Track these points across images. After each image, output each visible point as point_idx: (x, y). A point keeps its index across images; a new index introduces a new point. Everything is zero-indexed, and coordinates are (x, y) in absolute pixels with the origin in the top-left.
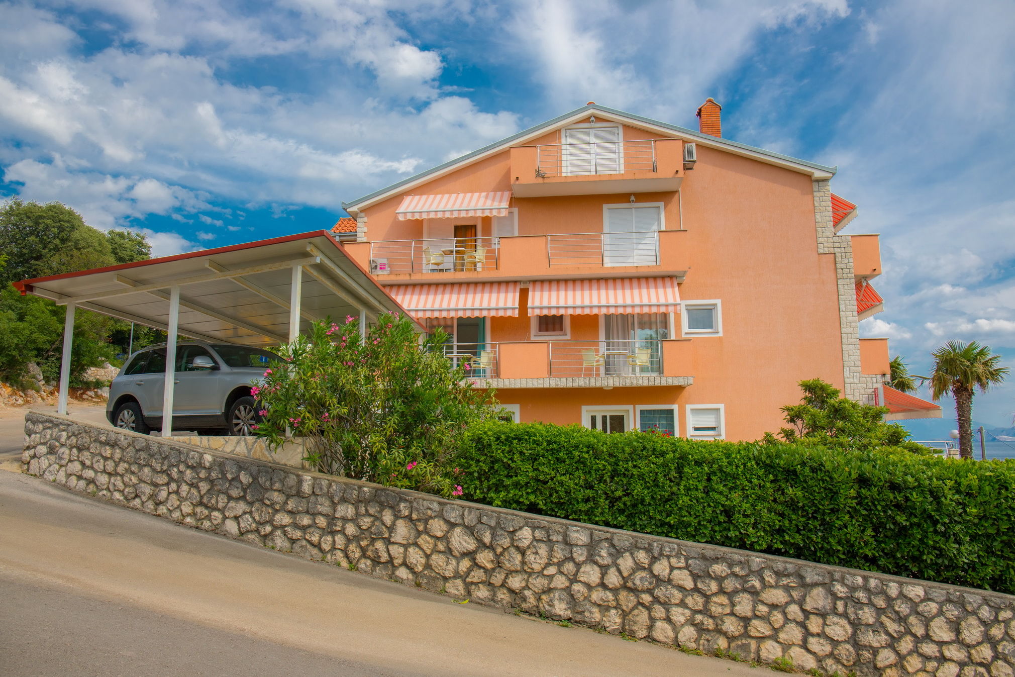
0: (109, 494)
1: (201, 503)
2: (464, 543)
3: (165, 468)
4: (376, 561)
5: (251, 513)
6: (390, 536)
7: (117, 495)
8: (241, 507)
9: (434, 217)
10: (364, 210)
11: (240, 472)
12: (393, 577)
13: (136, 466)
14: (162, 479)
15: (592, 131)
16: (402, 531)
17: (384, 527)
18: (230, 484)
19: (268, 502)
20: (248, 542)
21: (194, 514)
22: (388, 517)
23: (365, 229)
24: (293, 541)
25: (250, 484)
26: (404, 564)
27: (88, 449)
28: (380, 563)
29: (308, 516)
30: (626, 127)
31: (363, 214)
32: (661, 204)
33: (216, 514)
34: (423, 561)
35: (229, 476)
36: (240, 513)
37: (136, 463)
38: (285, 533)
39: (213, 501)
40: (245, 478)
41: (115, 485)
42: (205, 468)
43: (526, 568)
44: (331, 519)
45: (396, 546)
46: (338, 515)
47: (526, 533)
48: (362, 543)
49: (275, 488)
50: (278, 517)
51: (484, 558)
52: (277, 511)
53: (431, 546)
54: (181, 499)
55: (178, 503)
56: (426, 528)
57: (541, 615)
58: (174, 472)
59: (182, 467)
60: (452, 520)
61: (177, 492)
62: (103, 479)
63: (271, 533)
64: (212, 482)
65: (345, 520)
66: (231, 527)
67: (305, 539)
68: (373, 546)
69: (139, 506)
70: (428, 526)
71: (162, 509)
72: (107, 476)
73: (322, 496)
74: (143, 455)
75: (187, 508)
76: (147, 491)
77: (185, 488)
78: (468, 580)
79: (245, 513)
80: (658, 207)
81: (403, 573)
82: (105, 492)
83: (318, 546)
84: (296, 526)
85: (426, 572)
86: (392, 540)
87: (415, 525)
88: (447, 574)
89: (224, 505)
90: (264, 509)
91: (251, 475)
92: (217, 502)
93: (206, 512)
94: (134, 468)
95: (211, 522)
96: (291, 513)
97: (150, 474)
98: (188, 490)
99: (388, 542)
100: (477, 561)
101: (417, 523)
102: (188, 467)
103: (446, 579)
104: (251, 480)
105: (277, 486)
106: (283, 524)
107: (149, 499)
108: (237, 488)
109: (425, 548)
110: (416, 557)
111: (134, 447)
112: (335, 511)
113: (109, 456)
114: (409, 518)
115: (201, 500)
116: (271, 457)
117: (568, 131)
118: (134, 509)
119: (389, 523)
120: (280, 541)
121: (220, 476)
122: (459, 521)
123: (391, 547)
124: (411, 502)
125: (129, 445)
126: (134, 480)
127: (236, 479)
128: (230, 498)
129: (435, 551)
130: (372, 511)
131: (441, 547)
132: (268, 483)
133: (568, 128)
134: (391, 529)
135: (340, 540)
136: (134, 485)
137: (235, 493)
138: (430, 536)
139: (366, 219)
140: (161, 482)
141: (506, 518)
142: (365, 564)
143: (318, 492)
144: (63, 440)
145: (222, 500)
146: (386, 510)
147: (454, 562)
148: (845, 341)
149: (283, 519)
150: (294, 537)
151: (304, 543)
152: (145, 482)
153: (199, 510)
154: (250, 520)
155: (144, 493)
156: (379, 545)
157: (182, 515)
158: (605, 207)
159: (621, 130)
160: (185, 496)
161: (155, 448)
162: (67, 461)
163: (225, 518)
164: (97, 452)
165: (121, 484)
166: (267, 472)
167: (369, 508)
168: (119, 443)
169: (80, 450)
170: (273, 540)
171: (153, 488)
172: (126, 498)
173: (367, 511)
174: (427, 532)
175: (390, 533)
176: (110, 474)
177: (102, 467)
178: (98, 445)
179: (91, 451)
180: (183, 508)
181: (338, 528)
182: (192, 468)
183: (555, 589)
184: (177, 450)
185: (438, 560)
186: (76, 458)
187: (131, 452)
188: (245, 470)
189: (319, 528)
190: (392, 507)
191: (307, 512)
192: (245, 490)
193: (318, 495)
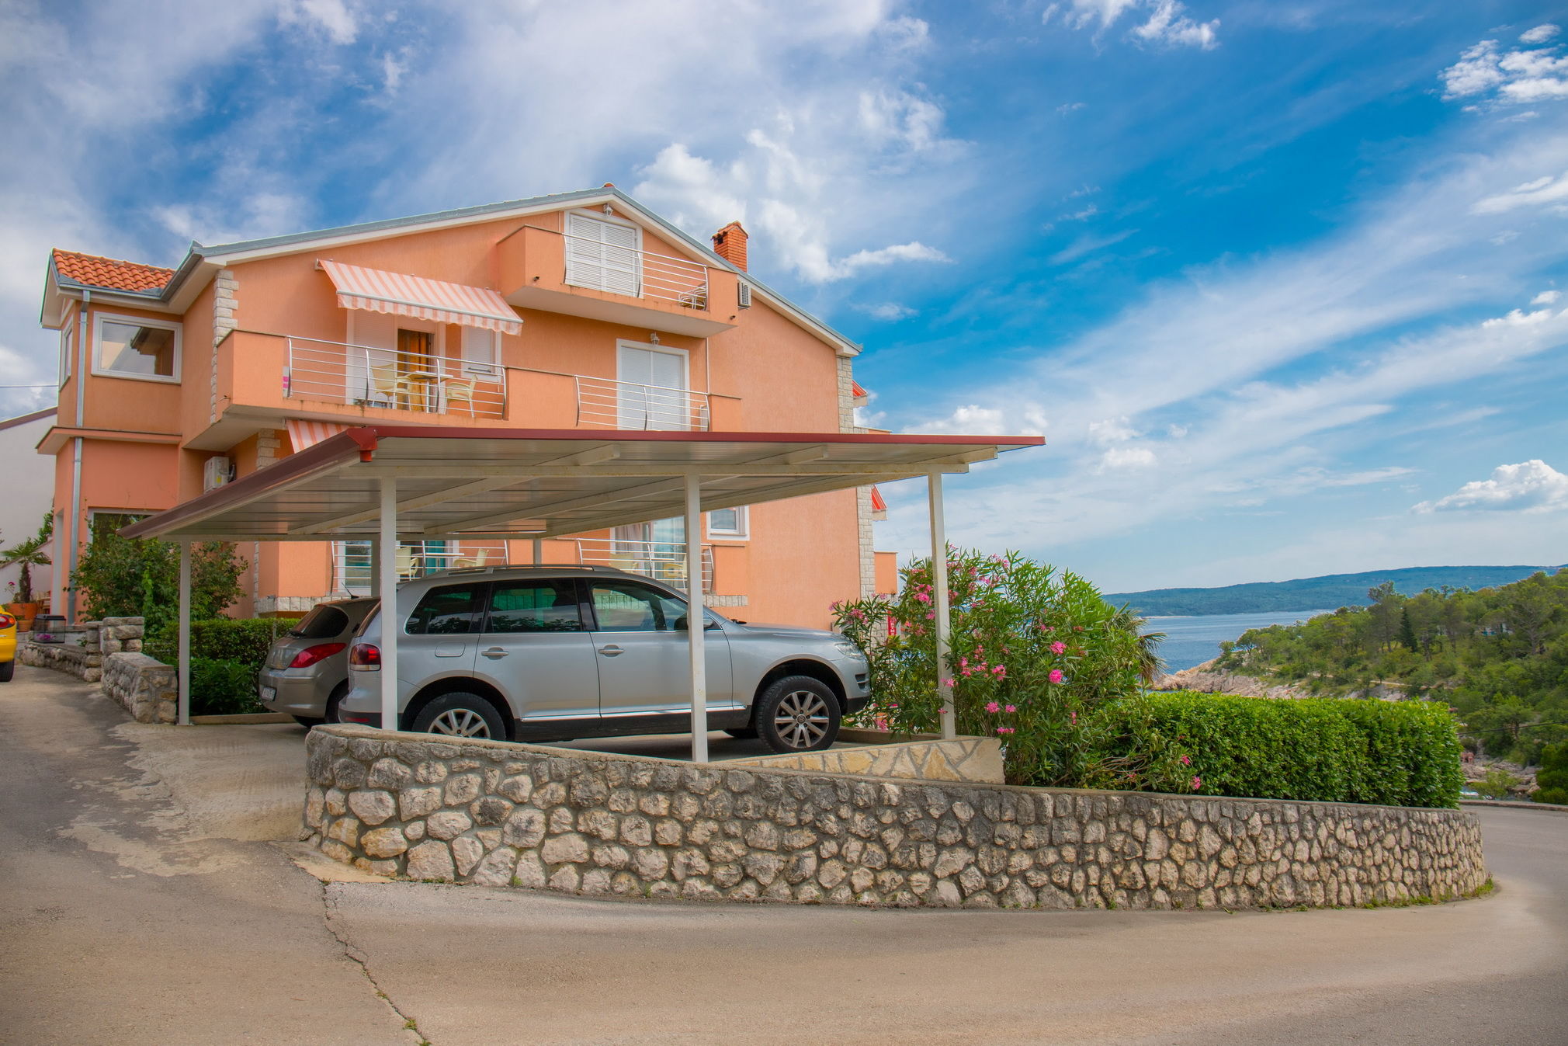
0: (674, 887)
1: (890, 866)
2: (1213, 844)
3: (808, 817)
4: (1131, 891)
5: (976, 863)
6: (1144, 853)
7: (698, 886)
8: (962, 856)
9: (405, 313)
10: (231, 267)
11: (951, 803)
12: (1151, 904)
13: (738, 823)
14: (802, 839)
15: (603, 225)
16: (1157, 842)
17: (1136, 844)
18: (939, 825)
19: (1000, 842)
20: (975, 907)
21: (876, 886)
22: (1140, 829)
23: (235, 304)
24: (1037, 890)
25: (971, 819)
26: (1162, 885)
27: (604, 805)
28: (1137, 890)
29: (1052, 850)
30: (648, 233)
31: (230, 274)
32: (686, 353)
33: (917, 877)
34: (1176, 875)
35: (935, 813)
36: (960, 866)
37: (738, 818)
38: (1025, 880)
39: (913, 858)
40: (963, 812)
41: (688, 866)
42: (890, 806)
43: (1260, 858)
44: (1081, 847)
45: (1152, 865)
46: (1089, 839)
47: (1256, 818)
48: (1115, 870)
49: (1006, 818)
50: (1015, 860)
51: (1228, 856)
52: (1011, 851)
53: (1183, 855)
54: (848, 866)
55: (844, 874)
56: (1178, 834)
57: (1274, 906)
58: (831, 825)
59: (845, 812)
60: (1200, 819)
61: (838, 856)
62: (655, 861)
63: (1009, 886)
64: (906, 828)
65: (1096, 844)
66: (948, 891)
67: (1052, 882)
68: (1129, 870)
69: (753, 896)
70: (1181, 831)
71: (809, 891)
72: (661, 853)
73: (1067, 817)
74: (750, 801)
75: (861, 879)
76: (772, 865)
77: (854, 847)
78: (1217, 885)
79: (968, 865)
80: (681, 356)
81: (1160, 896)
82: (664, 885)
83: (1069, 889)
84: (1038, 867)
85: (1180, 888)
86: (1148, 857)
87: (1166, 833)
88: (1201, 884)
89: (932, 859)
90: (995, 853)
91: (971, 804)
92: (919, 858)
93: (899, 878)
94: (734, 828)
95: (911, 891)
96: (1030, 850)
97: (775, 833)
98: (860, 848)
99: (1143, 861)
100: (1222, 862)
101: (1169, 830)
102: (856, 808)
103: (1198, 890)
104: (973, 813)
105: (1009, 814)
106: (1024, 868)
107: (776, 877)
108: (953, 829)
109: (1178, 859)
110: (1171, 873)
111: (728, 789)
112: (1083, 834)
113: (664, 812)
114: (1161, 826)
115: (889, 860)
116: (958, 772)
117: (572, 216)
118: (745, 902)
119: (1142, 837)
120: (1023, 895)
121: (920, 816)
122: (1205, 819)
123: (1146, 867)
124: (1161, 806)
125: (715, 786)
126: (738, 850)
127: (950, 814)
128: (940, 847)
129: (1188, 860)
130: (1124, 826)
131: (1193, 854)
132: (997, 813)
133: (573, 212)
134: (1145, 844)
135: (1093, 871)
136: (737, 860)
137: (948, 837)
138: (1182, 843)
139: (235, 285)
140: (801, 844)
141: (1240, 806)
142: (1119, 897)
143: (1061, 813)
144: (525, 792)
145: (927, 855)
146: (1138, 821)
147: (1203, 868)
148: (862, 553)
149: (1022, 861)
150: (1040, 883)
151: (1053, 889)
152: (762, 850)
153: (886, 877)
154: (978, 873)
155: (764, 870)
156: (1135, 868)
157: (853, 892)
158: (620, 342)
159: (640, 235)
160: (855, 859)
161: (777, 784)
162: (541, 836)
163: (935, 879)
164: (630, 808)
165: (703, 863)
166: (991, 797)
167: (1120, 823)
168: (690, 785)
169: (577, 808)
170: (1012, 895)
171: (783, 858)
172: (721, 887)
173: (1118, 826)
174: (1179, 839)
175: (1144, 849)
176: (668, 848)
177: (648, 837)
178: (631, 794)
179: (614, 807)
180: (855, 880)
181: (1091, 858)
182: (865, 809)
183: (1282, 874)
184: (827, 783)
185: (1190, 869)
186: (569, 828)
187: (721, 801)
188: (960, 798)
189: (1067, 863)
190: (1143, 816)
191: (1051, 844)
192: (963, 831)
193: (1061, 817)
